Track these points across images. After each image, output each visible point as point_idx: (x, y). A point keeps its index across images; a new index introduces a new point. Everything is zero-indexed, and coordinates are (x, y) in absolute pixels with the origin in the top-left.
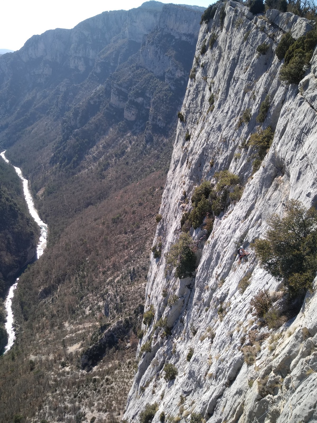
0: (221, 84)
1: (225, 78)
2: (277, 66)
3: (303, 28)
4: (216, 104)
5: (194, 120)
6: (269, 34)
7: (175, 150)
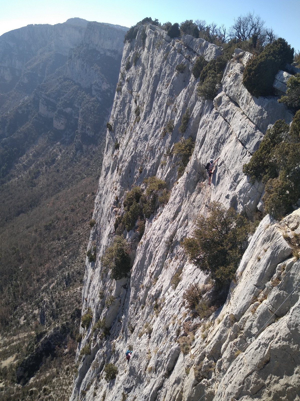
0: (145, 97)
1: (149, 92)
2: (194, 84)
3: (213, 52)
4: (142, 115)
5: (122, 130)
6: (185, 55)
7: (105, 158)
